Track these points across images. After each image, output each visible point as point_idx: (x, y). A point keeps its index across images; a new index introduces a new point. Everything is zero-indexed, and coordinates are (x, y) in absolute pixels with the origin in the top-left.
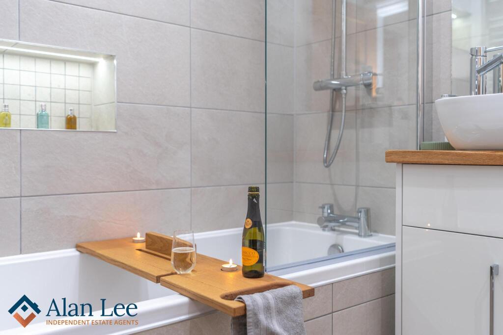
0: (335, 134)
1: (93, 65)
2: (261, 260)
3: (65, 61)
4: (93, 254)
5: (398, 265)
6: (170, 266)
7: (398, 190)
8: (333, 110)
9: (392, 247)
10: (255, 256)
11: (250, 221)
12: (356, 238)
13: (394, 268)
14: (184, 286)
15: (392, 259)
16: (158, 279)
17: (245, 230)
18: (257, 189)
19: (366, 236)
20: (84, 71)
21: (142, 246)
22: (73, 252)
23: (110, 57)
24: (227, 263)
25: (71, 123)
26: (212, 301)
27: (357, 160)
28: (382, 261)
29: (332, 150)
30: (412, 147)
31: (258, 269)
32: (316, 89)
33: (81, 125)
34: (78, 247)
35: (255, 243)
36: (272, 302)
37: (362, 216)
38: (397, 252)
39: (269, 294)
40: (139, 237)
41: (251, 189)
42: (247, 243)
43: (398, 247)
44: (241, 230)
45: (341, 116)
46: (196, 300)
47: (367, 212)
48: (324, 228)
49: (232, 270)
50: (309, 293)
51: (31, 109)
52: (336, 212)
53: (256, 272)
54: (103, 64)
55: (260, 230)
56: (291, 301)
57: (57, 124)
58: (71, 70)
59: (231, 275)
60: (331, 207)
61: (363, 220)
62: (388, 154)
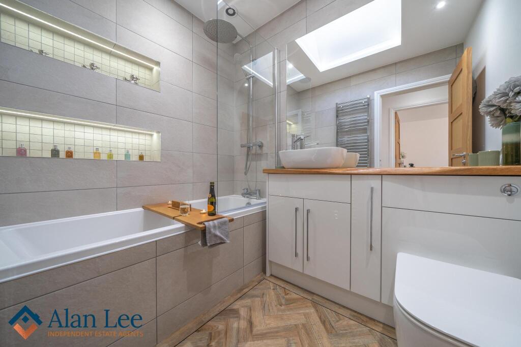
0: (248, 163)
1: (152, 135)
2: (215, 209)
3: (139, 133)
4: (149, 209)
5: (267, 209)
6: (179, 213)
7: (267, 183)
8: (248, 155)
9: (265, 203)
10: (212, 208)
11: (210, 195)
12: (255, 200)
13: (266, 210)
14: (183, 220)
15: (265, 207)
16: (174, 218)
17: (209, 198)
18: (213, 183)
19: (259, 199)
20: (148, 138)
21: (171, 206)
22: (141, 209)
23: (158, 132)
24: (202, 211)
25: (141, 158)
26: (194, 225)
27: (256, 172)
28: (262, 208)
29: (247, 169)
30: (274, 168)
31: (213, 212)
32: (242, 147)
33: (146, 159)
34: (143, 207)
35: (212, 203)
36: (217, 224)
37: (258, 192)
38: (267, 205)
39: (215, 222)
40: (170, 202)
41: (211, 183)
42: (209, 203)
43: (267, 203)
44: (207, 200)
45: (250, 157)
46: (188, 225)
47: (259, 191)
48: (244, 197)
49: (204, 213)
50: (232, 220)
51: (124, 152)
52: (249, 191)
53: (213, 214)
54: (155, 135)
55: (215, 198)
56: (224, 223)
57: (135, 158)
58: (142, 137)
59: (204, 215)
60: (247, 189)
61: (258, 194)
62: (264, 170)
